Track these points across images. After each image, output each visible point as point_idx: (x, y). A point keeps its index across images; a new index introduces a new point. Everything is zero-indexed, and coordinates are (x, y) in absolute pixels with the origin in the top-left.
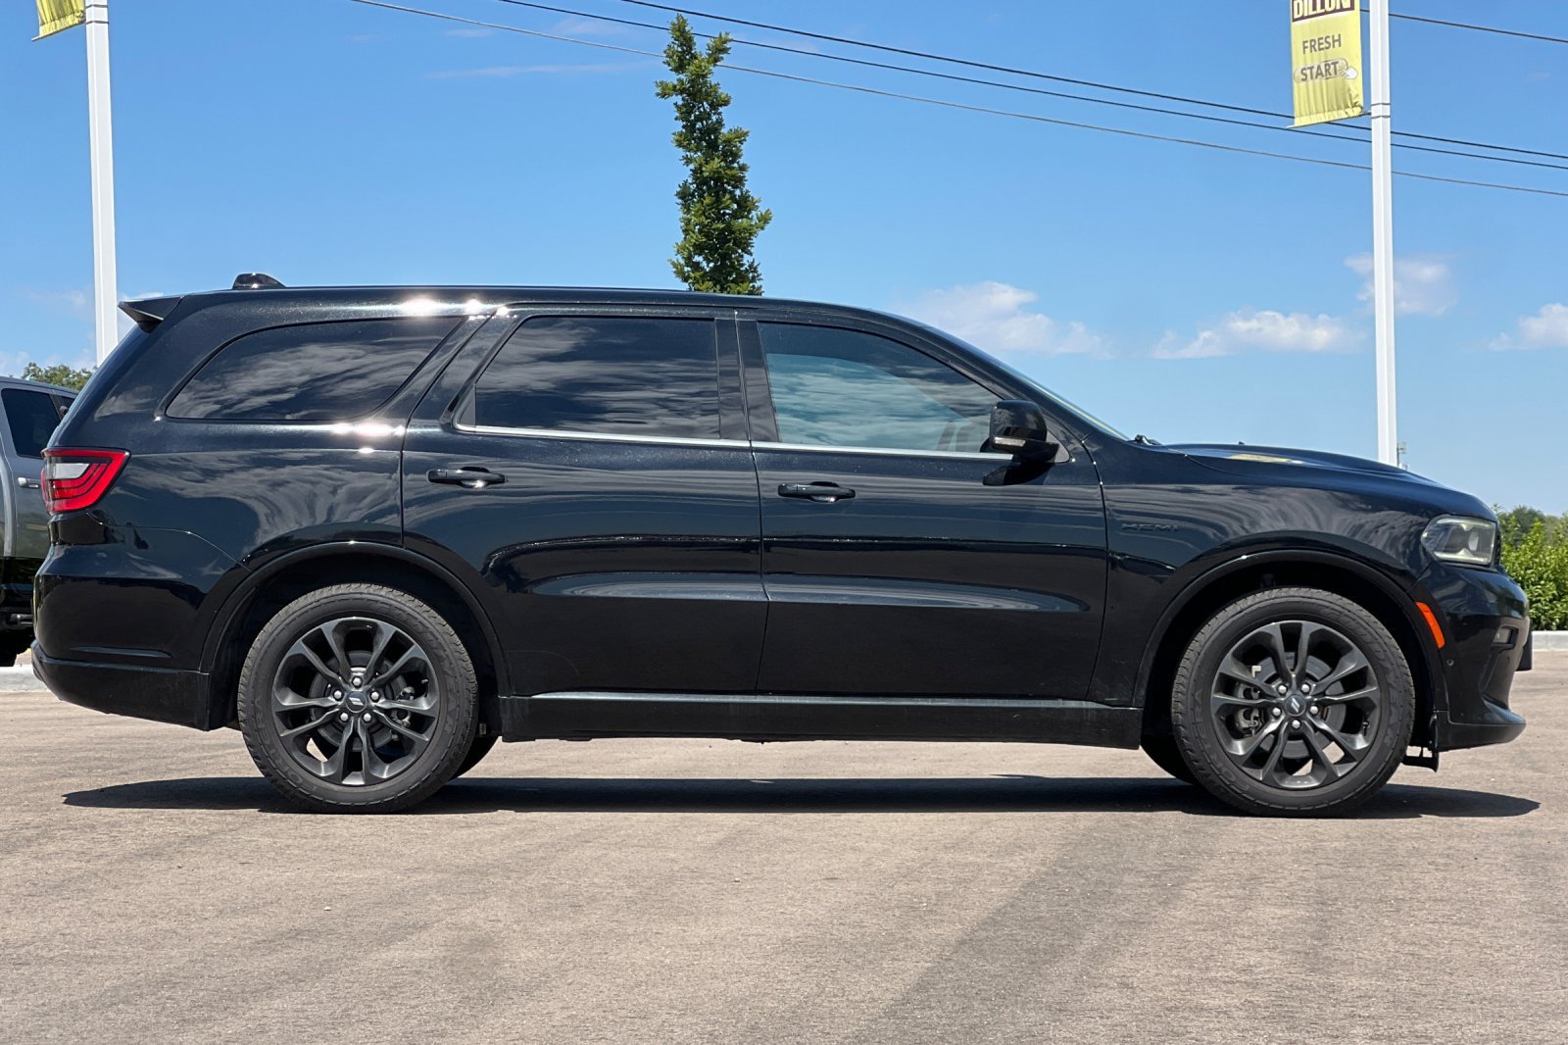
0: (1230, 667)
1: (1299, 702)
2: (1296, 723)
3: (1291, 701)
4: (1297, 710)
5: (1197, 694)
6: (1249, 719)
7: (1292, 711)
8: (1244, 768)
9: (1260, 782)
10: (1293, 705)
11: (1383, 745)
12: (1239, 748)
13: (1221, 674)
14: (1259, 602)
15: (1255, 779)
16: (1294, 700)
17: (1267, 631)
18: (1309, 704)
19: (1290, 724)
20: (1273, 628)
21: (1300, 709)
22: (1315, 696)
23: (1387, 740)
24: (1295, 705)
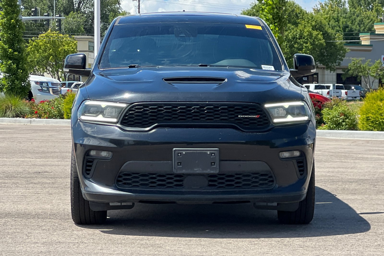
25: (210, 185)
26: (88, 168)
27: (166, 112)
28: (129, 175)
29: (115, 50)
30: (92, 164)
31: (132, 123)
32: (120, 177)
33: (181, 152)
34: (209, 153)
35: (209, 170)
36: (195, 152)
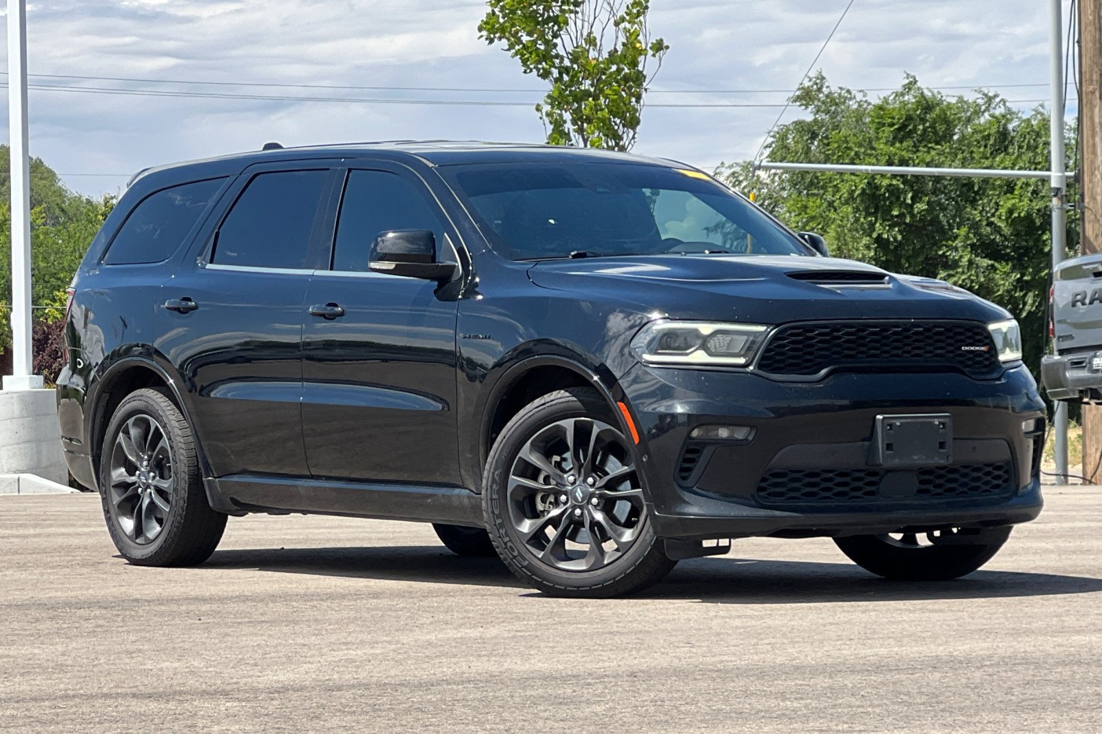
0: (527, 453)
1: (582, 493)
2: (578, 512)
3: (576, 491)
4: (580, 500)
5: (496, 473)
6: (545, 503)
7: (576, 499)
8: (527, 545)
9: (538, 559)
10: (577, 494)
11: (644, 540)
12: (526, 526)
13: (520, 458)
14: (560, 398)
15: (535, 556)
16: (579, 490)
17: (564, 425)
18: (592, 495)
19: (573, 512)
20: (568, 424)
21: (583, 499)
22: (597, 489)
23: (648, 537)
24: (579, 495)
25: (920, 491)
26: (687, 465)
27: (847, 341)
28: (783, 475)
29: (500, 222)
30: (700, 457)
31: (781, 365)
32: (764, 480)
33: (892, 421)
34: (937, 423)
35: (936, 459)
36: (919, 420)
